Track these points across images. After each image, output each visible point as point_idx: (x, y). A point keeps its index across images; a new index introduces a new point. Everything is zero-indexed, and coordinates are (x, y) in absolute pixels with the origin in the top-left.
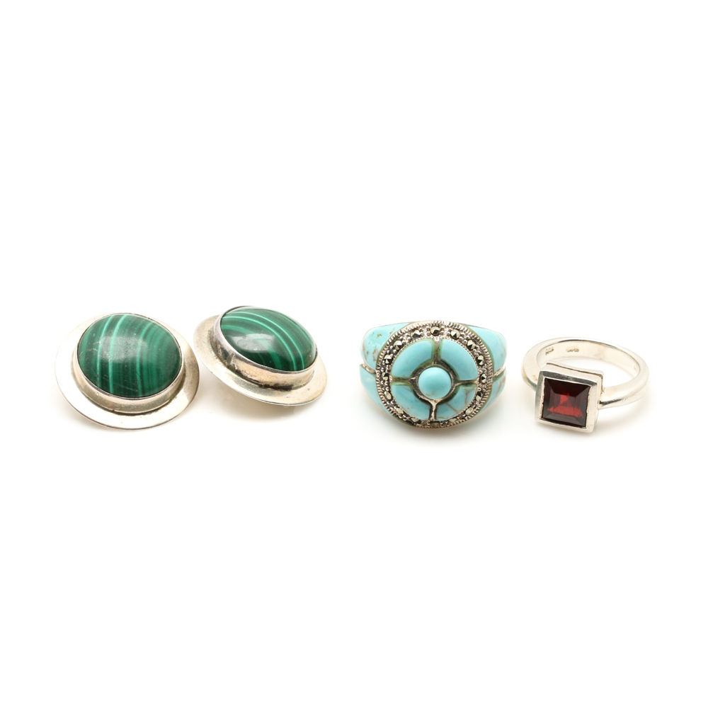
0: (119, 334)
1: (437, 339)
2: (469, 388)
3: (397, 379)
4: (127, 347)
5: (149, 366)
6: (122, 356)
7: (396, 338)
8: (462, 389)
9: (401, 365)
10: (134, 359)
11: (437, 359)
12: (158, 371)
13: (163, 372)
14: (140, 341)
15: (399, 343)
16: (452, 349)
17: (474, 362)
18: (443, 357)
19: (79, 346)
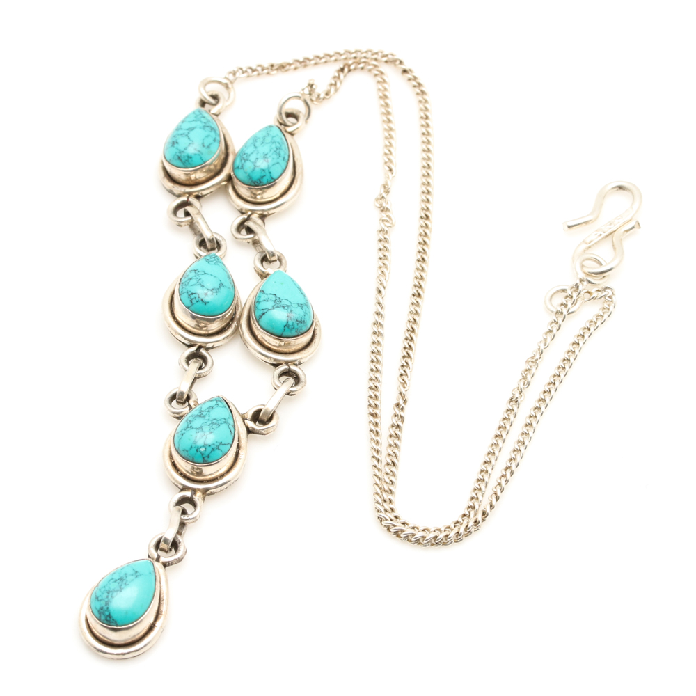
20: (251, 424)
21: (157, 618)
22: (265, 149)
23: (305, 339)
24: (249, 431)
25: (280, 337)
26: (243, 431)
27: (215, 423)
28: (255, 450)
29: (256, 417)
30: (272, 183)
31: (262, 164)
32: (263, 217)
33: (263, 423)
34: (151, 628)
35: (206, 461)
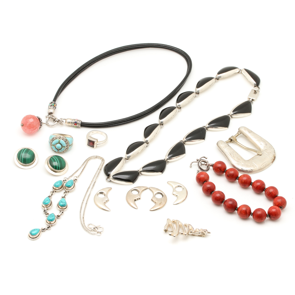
0: (24, 153)
1: (60, 139)
2: (64, 148)
3: (53, 145)
4: (25, 155)
5: (29, 159)
6: (24, 157)
7: (53, 138)
8: (63, 148)
9: (54, 142)
10: (26, 158)
11: (59, 143)
12: (30, 160)
13: (31, 160)
14: (28, 154)
15: (54, 139)
16: (62, 142)
17: (65, 144)
18: (60, 142)
19: (18, 154)
20: (57, 217)
21: (38, 236)
22: (70, 182)
23: (65, 207)
24: (57, 218)
25: (61, 206)
26: (56, 218)
27: (52, 216)
28: (58, 220)
29: (58, 216)
30: (70, 187)
31: (69, 184)
32: (68, 192)
33: (58, 217)
34: (37, 237)
35: (52, 221)
